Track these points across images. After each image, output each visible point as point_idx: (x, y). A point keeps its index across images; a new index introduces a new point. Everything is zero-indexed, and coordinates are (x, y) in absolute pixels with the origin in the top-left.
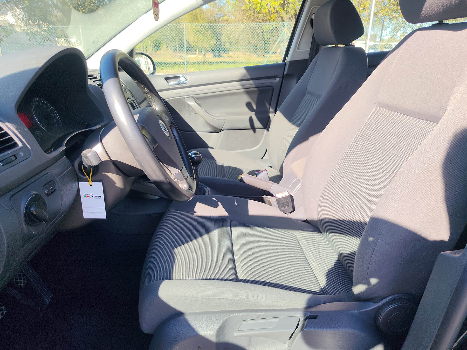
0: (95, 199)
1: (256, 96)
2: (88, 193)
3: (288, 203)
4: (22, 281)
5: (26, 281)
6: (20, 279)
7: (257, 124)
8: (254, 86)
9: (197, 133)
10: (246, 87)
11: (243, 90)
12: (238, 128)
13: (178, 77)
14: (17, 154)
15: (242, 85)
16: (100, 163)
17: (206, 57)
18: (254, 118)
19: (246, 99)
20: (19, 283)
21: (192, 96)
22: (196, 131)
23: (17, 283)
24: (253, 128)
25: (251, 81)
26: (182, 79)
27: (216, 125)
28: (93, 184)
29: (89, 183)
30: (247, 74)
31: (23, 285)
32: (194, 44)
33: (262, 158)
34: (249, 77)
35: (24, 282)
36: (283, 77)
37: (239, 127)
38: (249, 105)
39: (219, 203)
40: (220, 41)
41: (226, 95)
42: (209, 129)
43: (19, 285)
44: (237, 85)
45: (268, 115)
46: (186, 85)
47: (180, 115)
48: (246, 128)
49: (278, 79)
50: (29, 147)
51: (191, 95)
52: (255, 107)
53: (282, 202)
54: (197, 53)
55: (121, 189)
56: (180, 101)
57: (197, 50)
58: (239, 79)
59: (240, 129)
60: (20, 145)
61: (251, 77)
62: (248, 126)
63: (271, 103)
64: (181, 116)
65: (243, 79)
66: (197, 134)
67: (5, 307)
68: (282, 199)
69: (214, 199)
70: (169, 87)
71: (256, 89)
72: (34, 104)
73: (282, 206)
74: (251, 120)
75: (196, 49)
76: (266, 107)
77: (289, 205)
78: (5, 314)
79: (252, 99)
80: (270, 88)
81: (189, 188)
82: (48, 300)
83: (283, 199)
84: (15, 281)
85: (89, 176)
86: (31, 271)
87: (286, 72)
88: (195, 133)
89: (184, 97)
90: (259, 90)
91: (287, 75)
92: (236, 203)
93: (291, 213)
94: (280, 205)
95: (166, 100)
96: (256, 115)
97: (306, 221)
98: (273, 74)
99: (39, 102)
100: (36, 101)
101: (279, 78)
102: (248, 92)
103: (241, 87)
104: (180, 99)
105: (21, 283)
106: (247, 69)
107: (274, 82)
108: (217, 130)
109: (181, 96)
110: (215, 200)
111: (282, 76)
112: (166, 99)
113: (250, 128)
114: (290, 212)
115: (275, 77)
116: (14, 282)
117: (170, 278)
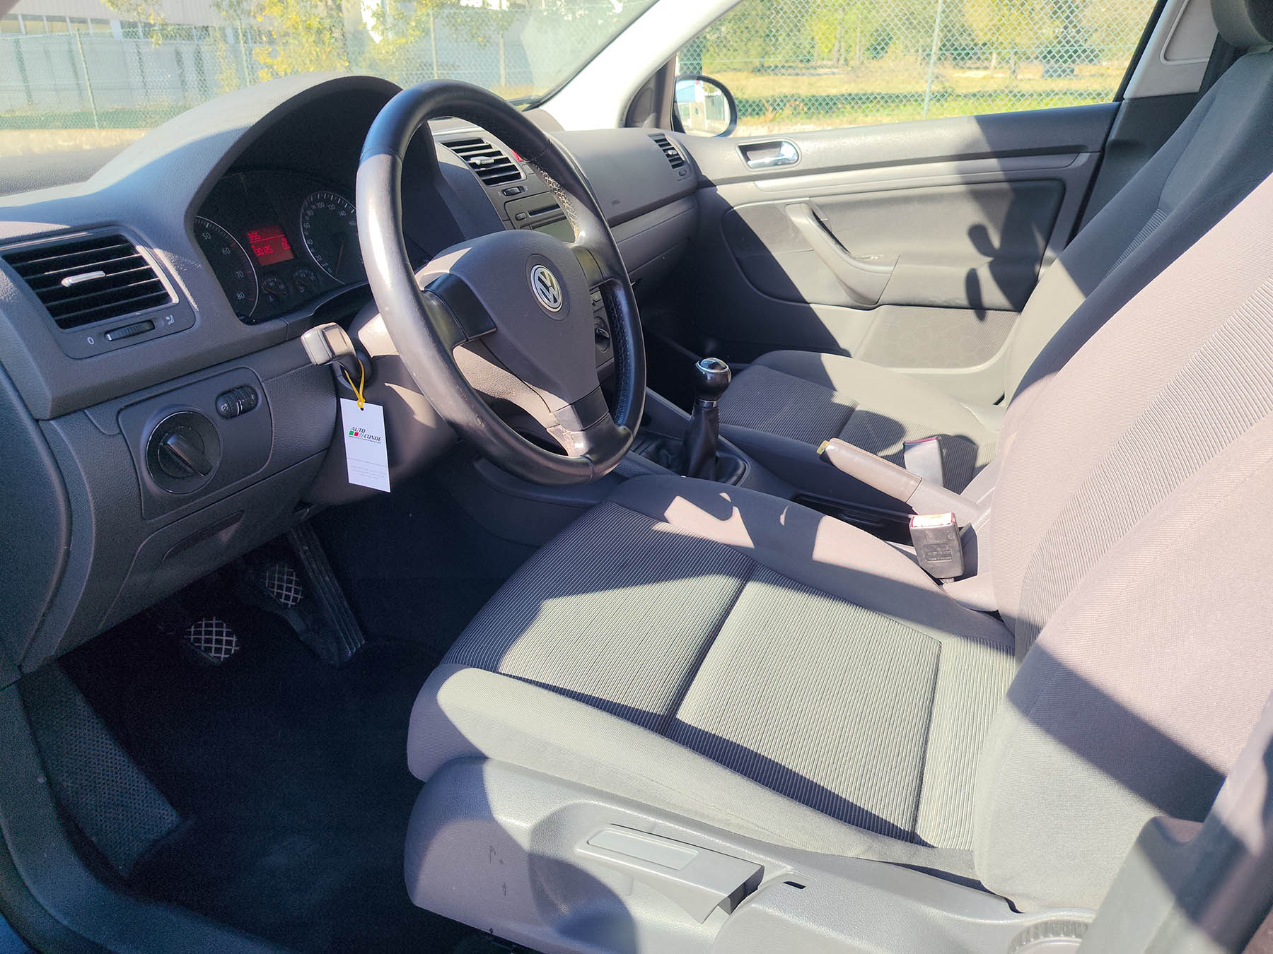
0: (369, 444)
1: (1003, 208)
2: (358, 427)
3: (947, 548)
4: (292, 594)
5: (299, 597)
6: (289, 589)
7: (991, 293)
8: (1000, 175)
9: (812, 305)
10: (973, 180)
11: (963, 188)
12: (926, 302)
13: (777, 145)
14: (155, 318)
15: (961, 172)
16: (328, 359)
17: (1020, 77)
18: (985, 275)
19: (972, 214)
20: (283, 597)
21: (807, 199)
22: (809, 301)
23: (279, 595)
24: (977, 305)
25: (993, 162)
26: (787, 152)
27: (861, 289)
28: (366, 406)
29: (359, 404)
30: (982, 138)
31: (290, 603)
32: (985, 39)
33: (997, 403)
34: (986, 148)
35: (295, 600)
36: (1103, 150)
37: (931, 299)
38: (978, 235)
39: (736, 511)
40: (1075, 26)
41: (907, 200)
42: (845, 297)
43: (282, 600)
44: (944, 172)
45: (1034, 271)
46: (794, 169)
47: (769, 251)
48: (953, 305)
49: (1083, 158)
50: (195, 306)
51: (805, 197)
52: (996, 242)
53: (925, 543)
54: (994, 62)
55: (432, 429)
56: (775, 213)
57: (994, 56)
58: (952, 154)
59: (936, 304)
60: (175, 299)
61: (992, 148)
62: (961, 296)
63: (1053, 234)
64: (773, 253)
65: (965, 155)
66: (811, 308)
67: (237, 638)
68: (927, 532)
69: (724, 495)
70: (747, 173)
71: (1005, 186)
72: (314, 207)
73: (926, 555)
74: (972, 281)
75: (991, 53)
76: (1035, 244)
77: (950, 555)
78: (233, 652)
79: (991, 217)
80: (1055, 183)
81: (587, 453)
82: (351, 649)
83: (931, 535)
84: (275, 590)
85: (358, 387)
86: (327, 579)
87: (1113, 136)
88: (807, 305)
89: (784, 203)
90: (1015, 190)
91: (1117, 145)
92: (782, 518)
93: (957, 579)
94: (922, 551)
95: (735, 209)
96: (992, 266)
97: (995, 615)
98: (1068, 141)
99: (327, 202)
100: (320, 201)
101: (1089, 154)
102: (979, 193)
103: (956, 178)
104: (773, 207)
105: (287, 597)
106: (986, 122)
107: (1069, 167)
108: (866, 304)
109: (776, 197)
110: (725, 499)
111: (1098, 147)
112: (736, 206)
113: (969, 306)
114: (954, 578)
115: (1075, 150)
116: (273, 592)
117: (492, 667)
